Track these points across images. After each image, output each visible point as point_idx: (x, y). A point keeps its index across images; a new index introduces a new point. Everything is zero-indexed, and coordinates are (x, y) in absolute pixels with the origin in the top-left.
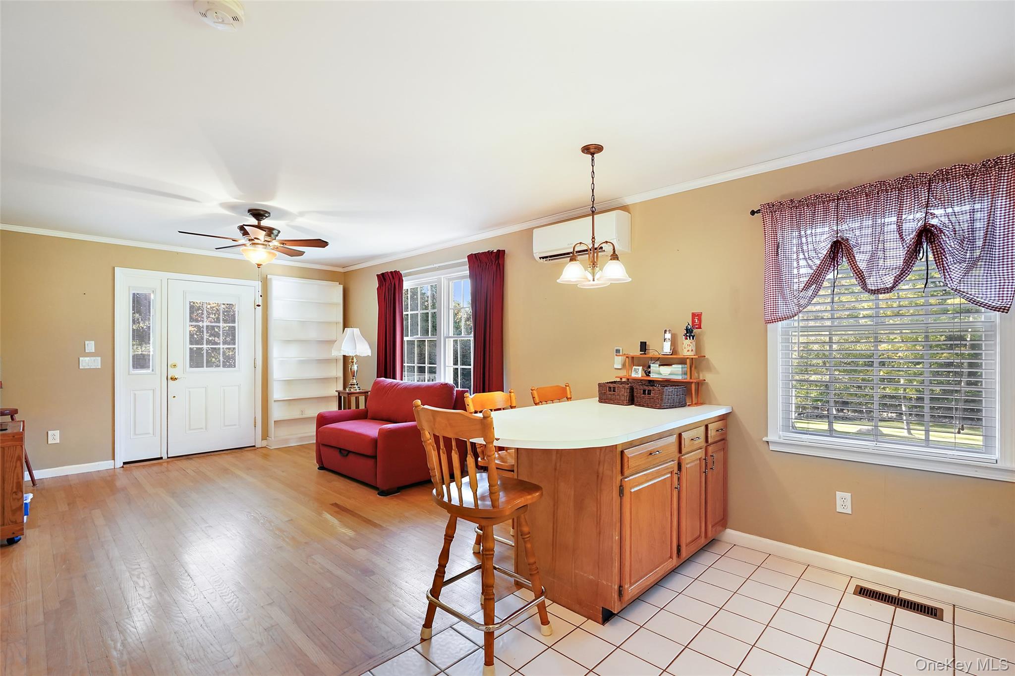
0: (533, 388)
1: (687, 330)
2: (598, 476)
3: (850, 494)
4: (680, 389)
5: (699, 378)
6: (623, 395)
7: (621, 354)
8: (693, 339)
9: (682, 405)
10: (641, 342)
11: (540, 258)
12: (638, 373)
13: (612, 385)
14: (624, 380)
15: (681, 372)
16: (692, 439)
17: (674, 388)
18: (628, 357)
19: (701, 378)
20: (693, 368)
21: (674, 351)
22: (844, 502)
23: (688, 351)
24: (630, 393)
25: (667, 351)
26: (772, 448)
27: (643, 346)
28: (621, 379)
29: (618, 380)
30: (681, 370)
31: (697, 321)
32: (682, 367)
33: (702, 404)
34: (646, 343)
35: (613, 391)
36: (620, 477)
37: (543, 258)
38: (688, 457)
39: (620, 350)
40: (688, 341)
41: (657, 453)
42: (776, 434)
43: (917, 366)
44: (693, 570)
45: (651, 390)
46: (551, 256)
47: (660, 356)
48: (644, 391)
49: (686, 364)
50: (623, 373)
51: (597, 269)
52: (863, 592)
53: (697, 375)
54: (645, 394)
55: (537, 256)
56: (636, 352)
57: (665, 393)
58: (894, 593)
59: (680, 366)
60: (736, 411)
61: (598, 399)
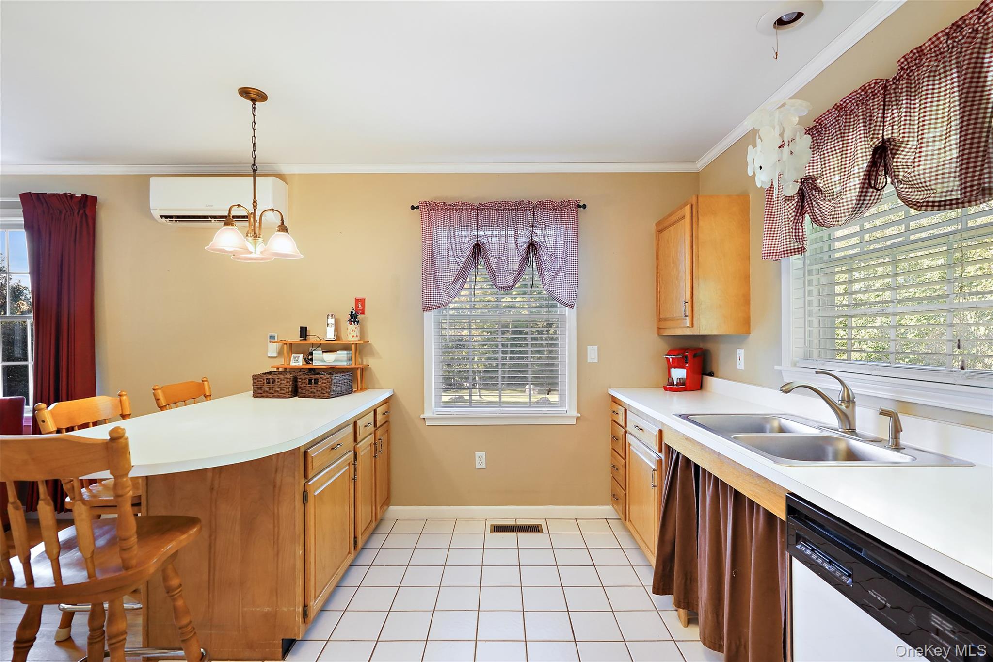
0: (157, 387)
1: (351, 315)
2: (275, 487)
3: (484, 452)
4: (347, 377)
5: (362, 364)
6: (285, 387)
7: (276, 340)
8: (358, 324)
9: (349, 392)
10: (301, 327)
11: (162, 217)
12: (298, 361)
13: (270, 377)
14: (281, 370)
15: (346, 359)
16: (365, 426)
17: (342, 375)
18: (286, 344)
19: (365, 363)
20: (357, 354)
21: (338, 338)
22: (480, 460)
23: (353, 336)
24: (293, 383)
25: (330, 337)
26: (428, 423)
27: (304, 332)
28: (278, 368)
29: (275, 370)
30: (346, 356)
31: (360, 307)
32: (347, 354)
33: (366, 389)
34: (306, 328)
35: (272, 383)
36: (303, 481)
37: (166, 217)
38: (362, 445)
39: (275, 336)
40: (353, 327)
41: (339, 446)
42: (432, 411)
43: (485, 347)
44: (367, 558)
45: (318, 379)
46: (178, 217)
47: (323, 342)
48: (310, 381)
49: (351, 350)
50: (281, 362)
51: (260, 240)
52: (497, 529)
53: (360, 360)
54: (311, 384)
55: (156, 214)
56: (296, 338)
57: (333, 381)
58: (513, 523)
59: (345, 352)
60: (398, 393)
61: (251, 393)
